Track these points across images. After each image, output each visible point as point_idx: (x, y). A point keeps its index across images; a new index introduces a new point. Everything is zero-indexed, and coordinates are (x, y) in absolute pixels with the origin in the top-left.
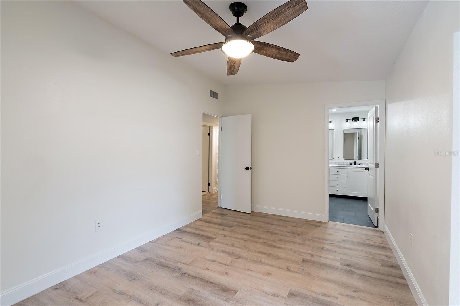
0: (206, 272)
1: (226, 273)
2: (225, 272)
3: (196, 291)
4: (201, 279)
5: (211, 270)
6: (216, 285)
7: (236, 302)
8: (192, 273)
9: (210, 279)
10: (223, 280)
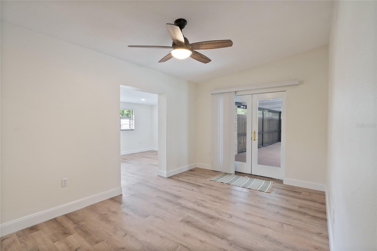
0: (203, 239)
1: (185, 235)
2: (185, 237)
3: (209, 223)
4: (207, 232)
5: (199, 240)
6: (195, 226)
7: (183, 215)
8: (216, 238)
9: (199, 231)
10: (188, 229)
